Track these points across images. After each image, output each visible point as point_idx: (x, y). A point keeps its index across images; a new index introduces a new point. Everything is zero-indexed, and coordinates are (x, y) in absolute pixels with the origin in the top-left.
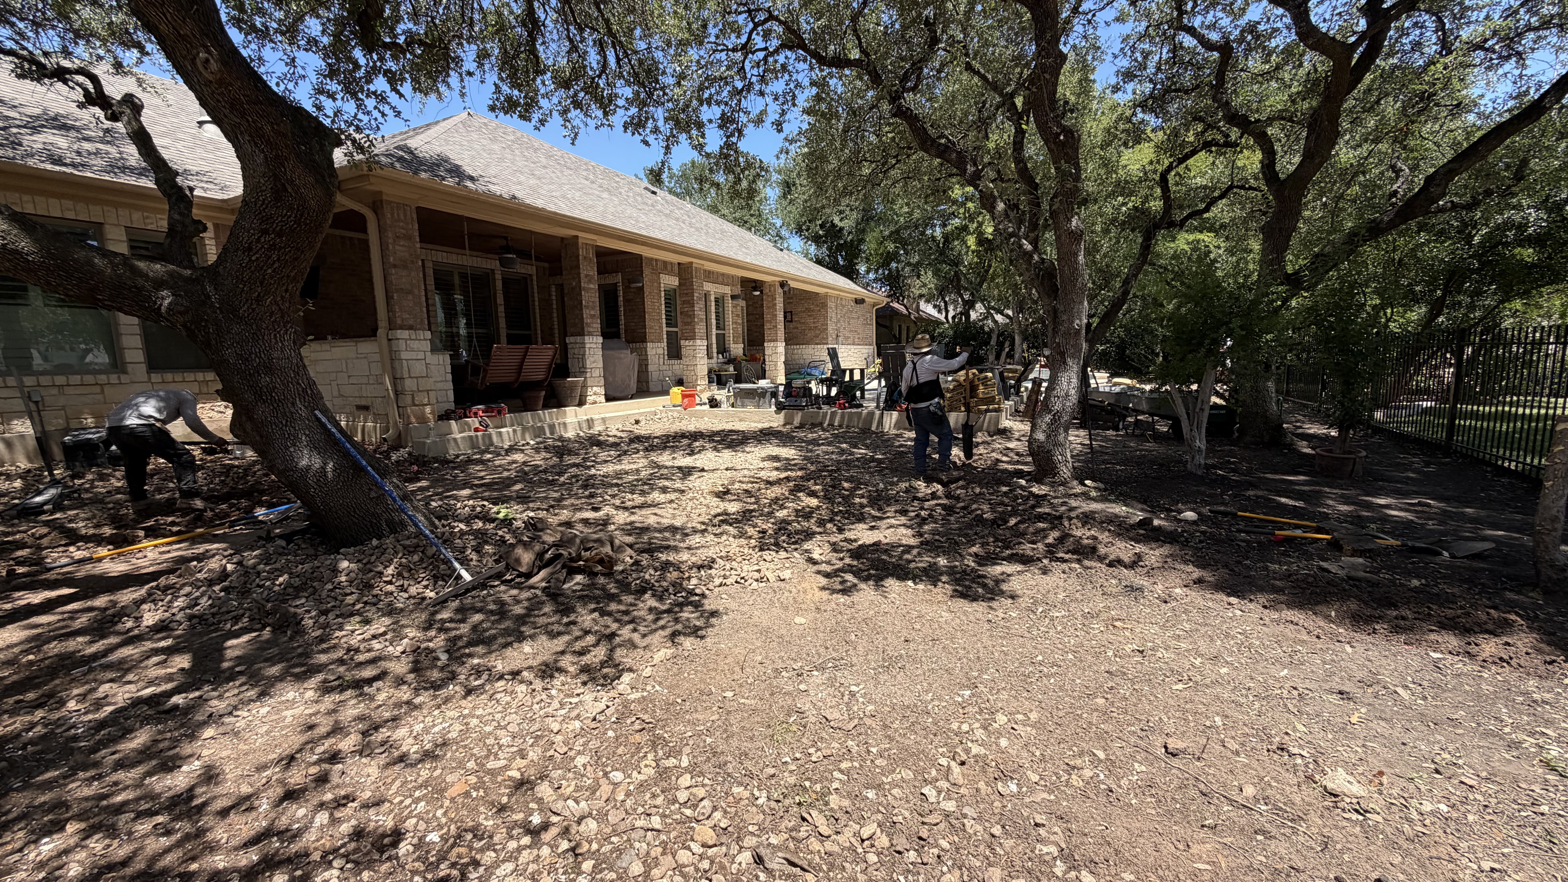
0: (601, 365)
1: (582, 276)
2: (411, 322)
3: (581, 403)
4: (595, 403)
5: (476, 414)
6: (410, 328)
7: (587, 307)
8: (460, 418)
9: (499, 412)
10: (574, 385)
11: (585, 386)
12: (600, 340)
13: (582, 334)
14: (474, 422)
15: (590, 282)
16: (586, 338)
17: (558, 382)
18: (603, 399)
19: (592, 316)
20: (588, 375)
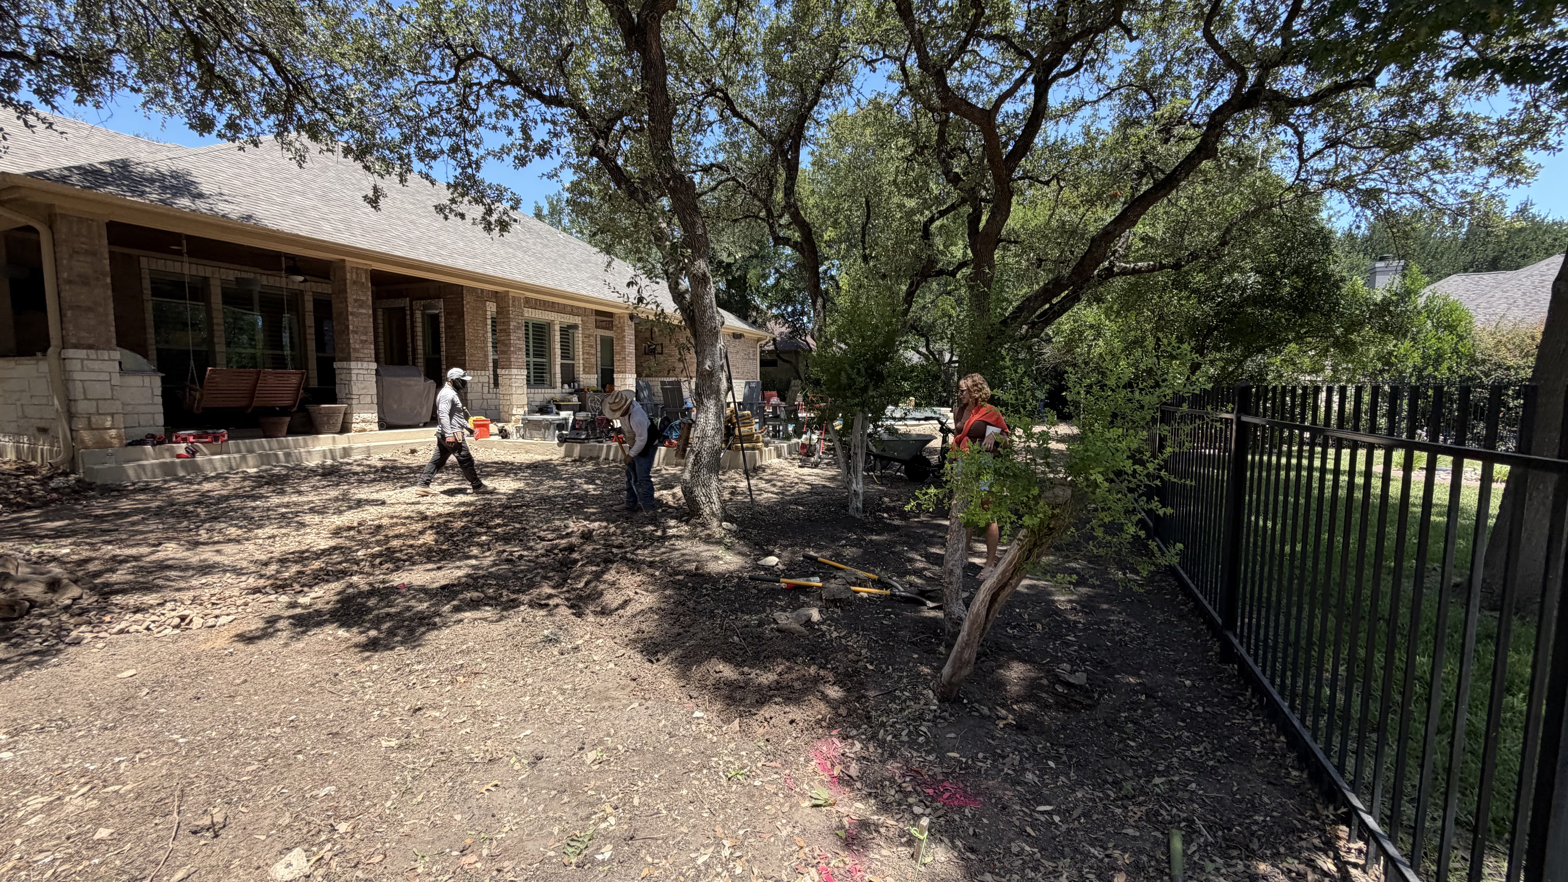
0: (374, 391)
1: (350, 300)
2: (91, 341)
3: (345, 429)
4: (364, 430)
5: (185, 440)
6: (90, 347)
7: (356, 332)
8: (161, 443)
9: (216, 439)
10: (334, 412)
11: (347, 415)
12: (374, 366)
13: (348, 359)
14: (181, 448)
15: (361, 306)
16: (353, 365)
17: (312, 408)
18: (375, 427)
19: (363, 342)
20: (354, 402)
